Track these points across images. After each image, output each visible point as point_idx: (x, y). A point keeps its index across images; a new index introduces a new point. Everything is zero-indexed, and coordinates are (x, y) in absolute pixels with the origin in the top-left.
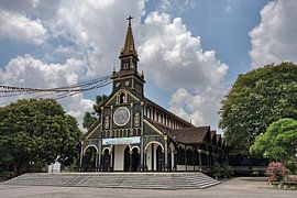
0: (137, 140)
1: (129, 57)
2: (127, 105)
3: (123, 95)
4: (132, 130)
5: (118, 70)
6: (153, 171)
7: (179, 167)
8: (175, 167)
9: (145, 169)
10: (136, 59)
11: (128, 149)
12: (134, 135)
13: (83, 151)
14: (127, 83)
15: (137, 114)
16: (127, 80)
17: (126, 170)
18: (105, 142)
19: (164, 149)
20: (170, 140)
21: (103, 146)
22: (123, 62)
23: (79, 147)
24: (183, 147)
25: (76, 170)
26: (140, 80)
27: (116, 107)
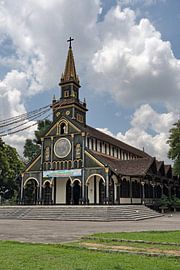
0: (77, 172)
1: (70, 84)
2: (68, 136)
3: (63, 125)
4: (73, 162)
5: (58, 98)
6: (95, 204)
7: (122, 200)
8: (118, 200)
9: (86, 202)
10: (77, 86)
11: (69, 182)
12: (75, 168)
13: (24, 185)
14: (68, 113)
15: (78, 146)
16: (67, 109)
17: (68, 203)
18: (45, 174)
19: (106, 182)
20: (112, 173)
21: (44, 179)
22: (63, 90)
23: (19, 180)
24: (128, 179)
25: (17, 203)
26: (82, 109)
27: (56, 138)
